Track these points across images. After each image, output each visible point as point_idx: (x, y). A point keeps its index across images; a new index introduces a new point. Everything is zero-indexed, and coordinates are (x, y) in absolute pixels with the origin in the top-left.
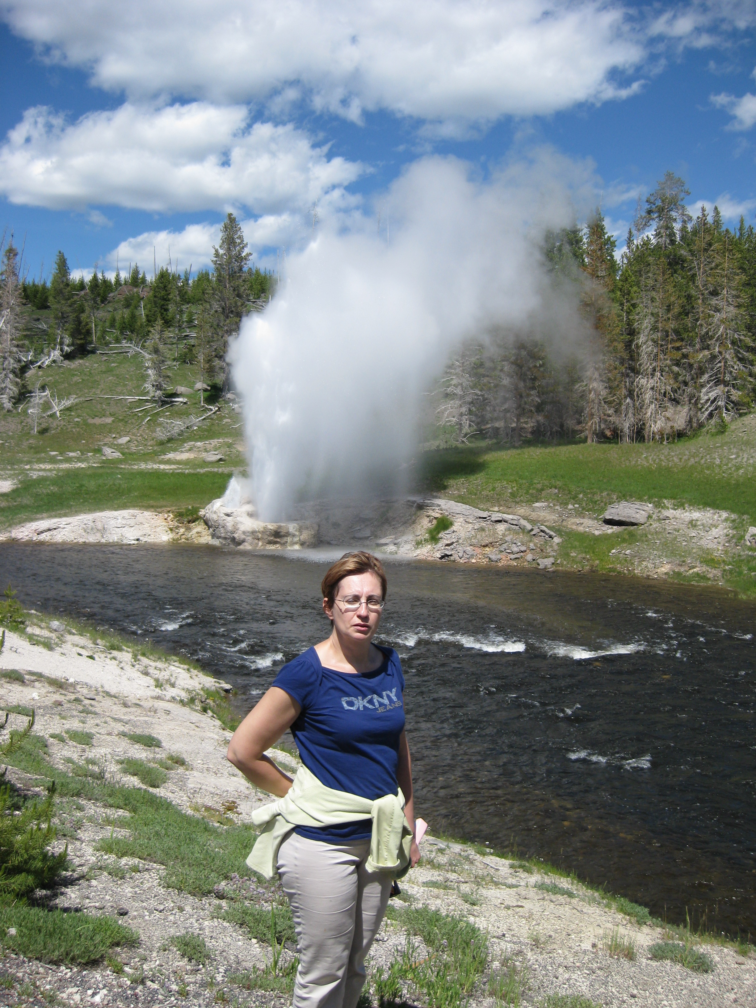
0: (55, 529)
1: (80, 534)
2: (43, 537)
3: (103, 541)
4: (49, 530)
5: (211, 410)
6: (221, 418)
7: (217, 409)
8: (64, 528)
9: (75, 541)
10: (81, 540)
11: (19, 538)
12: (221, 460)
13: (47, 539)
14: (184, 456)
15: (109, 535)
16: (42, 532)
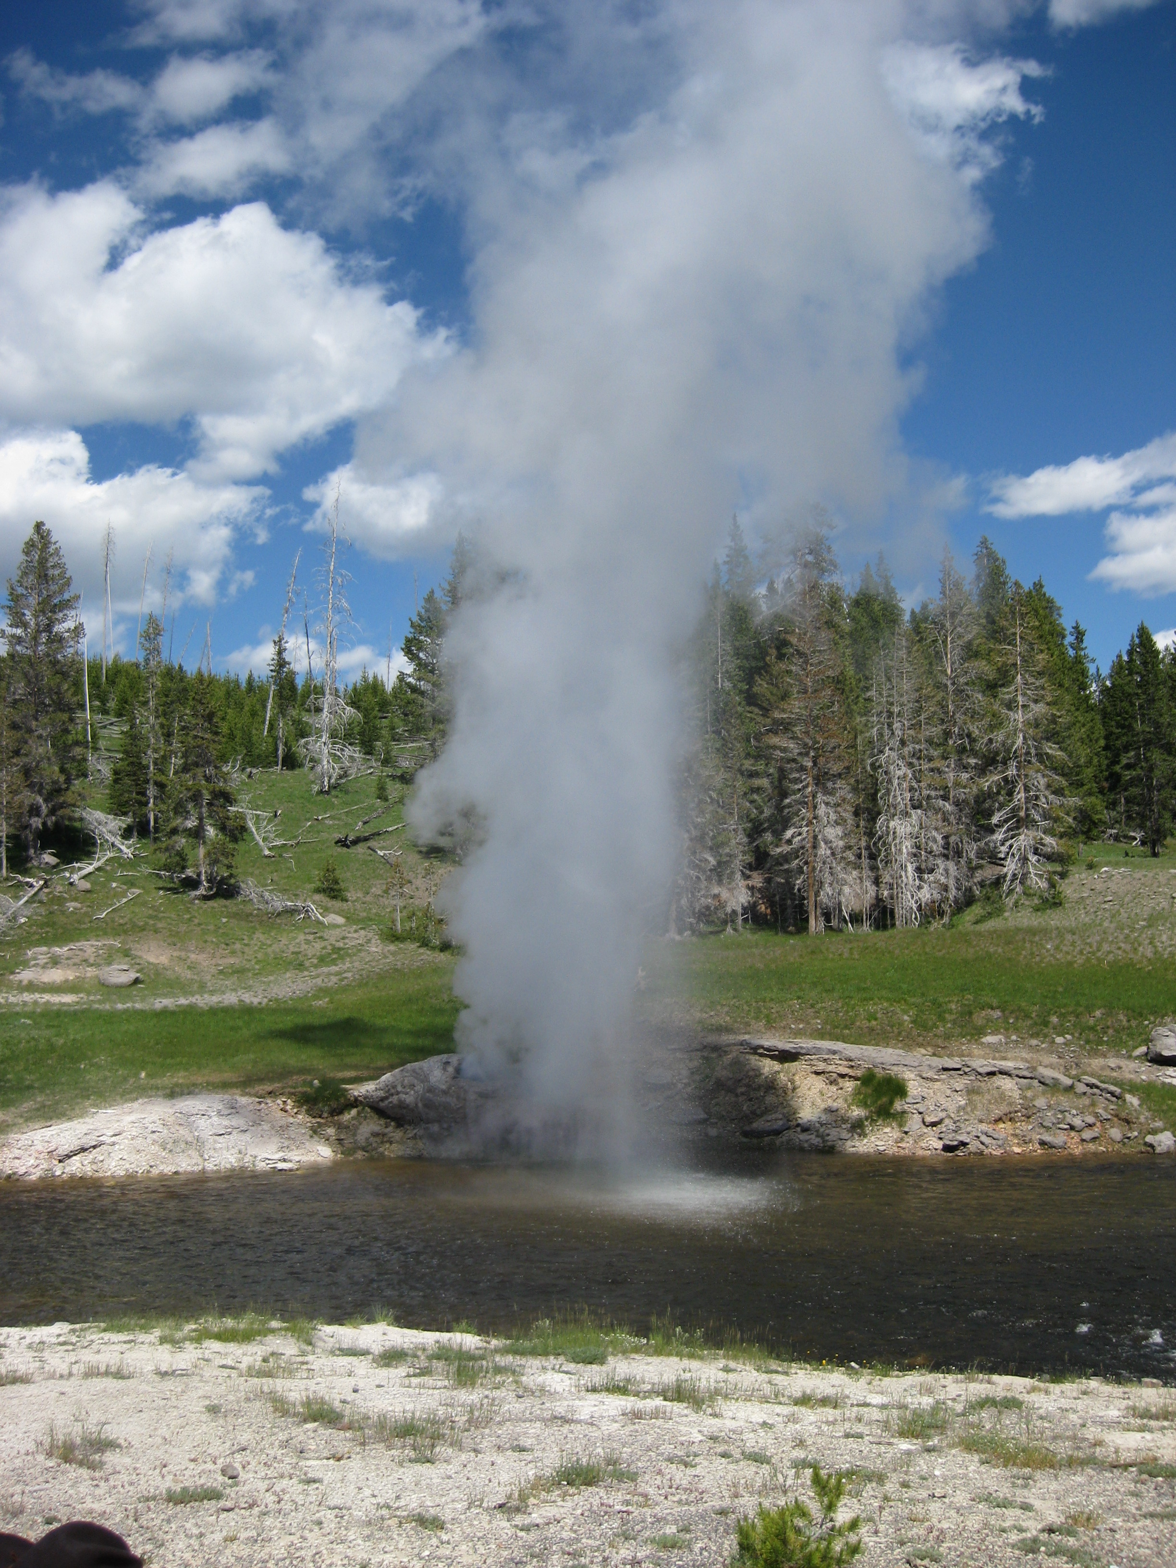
0: (94, 1147)
1: (156, 1156)
2: (76, 1166)
3: (210, 1166)
4: (83, 1150)
5: (32, 886)
6: (60, 900)
7: (42, 882)
8: (113, 1144)
9: (155, 1172)
10: (168, 1169)
11: (22, 1171)
12: (136, 981)
13: (89, 1170)
14: (56, 975)
15: (212, 1152)
16: (68, 1156)
